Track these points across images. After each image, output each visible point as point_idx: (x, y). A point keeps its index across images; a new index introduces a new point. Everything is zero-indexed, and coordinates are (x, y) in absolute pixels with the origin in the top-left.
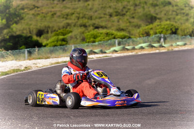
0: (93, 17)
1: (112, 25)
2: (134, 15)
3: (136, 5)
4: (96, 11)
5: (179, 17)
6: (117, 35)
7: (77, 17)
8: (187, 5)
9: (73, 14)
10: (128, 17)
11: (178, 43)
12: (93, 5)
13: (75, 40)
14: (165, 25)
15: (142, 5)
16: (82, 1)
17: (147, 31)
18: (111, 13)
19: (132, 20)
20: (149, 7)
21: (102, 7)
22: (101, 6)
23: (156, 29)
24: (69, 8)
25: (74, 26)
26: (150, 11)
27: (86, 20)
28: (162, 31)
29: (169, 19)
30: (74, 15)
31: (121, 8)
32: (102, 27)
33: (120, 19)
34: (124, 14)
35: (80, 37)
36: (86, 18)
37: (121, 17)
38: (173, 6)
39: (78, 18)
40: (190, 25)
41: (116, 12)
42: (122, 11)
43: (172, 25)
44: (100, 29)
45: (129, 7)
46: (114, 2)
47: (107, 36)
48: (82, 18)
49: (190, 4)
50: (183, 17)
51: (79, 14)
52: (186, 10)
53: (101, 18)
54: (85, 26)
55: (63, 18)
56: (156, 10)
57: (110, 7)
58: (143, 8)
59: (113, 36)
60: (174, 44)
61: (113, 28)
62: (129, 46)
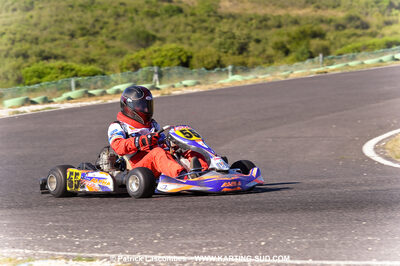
0: (41, 40)
1: (75, 52)
2: (115, 34)
3: (118, 16)
4: (45, 28)
5: (197, 35)
6: (80, 71)
7: (10, 39)
8: (212, 13)
9: (3, 34)
10: (104, 38)
11: (185, 82)
12: (40, 17)
13: (5, 81)
14: (168, 51)
15: (130, 15)
16: (19, 11)
17: (135, 61)
18: (73, 31)
19: (111, 43)
20: (142, 19)
21: (56, 21)
22: (55, 18)
23: (152, 58)
25: (6, 56)
26: (143, 26)
27: (27, 46)
28: (163, 62)
29: (180, 39)
30: (4, 37)
31: (91, 21)
32: (56, 57)
33: (89, 41)
34: (97, 33)
35: (13, 75)
36: (26, 41)
37: (91, 38)
38: (186, 16)
39: (13, 42)
40: (213, 50)
41: (83, 29)
42: (94, 26)
43: (181, 51)
44: (52, 60)
45: (106, 20)
46: (77, 11)
47: (62, 73)
48: (20, 41)
49: (219, 11)
50: (205, 35)
51: (14, 34)
52: (211, 22)
53: (54, 40)
54: (25, 56)
56: (155, 23)
57: (71, 20)
58: (132, 19)
59: (74, 72)
60: (177, 85)
61: (74, 59)
62: (95, 89)
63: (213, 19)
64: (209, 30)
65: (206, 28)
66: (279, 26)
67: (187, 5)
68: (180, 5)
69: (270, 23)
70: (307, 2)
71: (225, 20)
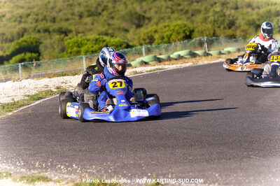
0: (58, 19)
2: (113, 15)
3: (115, 1)
4: (60, 11)
5: (175, 15)
6: (110, 42)
7: (34, 19)
9: (28, 15)
12: (55, 2)
13: (52, 50)
15: (123, 1)
18: (82, 13)
19: (111, 22)
20: (133, 3)
21: (68, 5)
22: (67, 3)
23: (163, 32)
24: (23, 7)
26: (134, 9)
27: (49, 24)
28: (171, 35)
30: (30, 17)
31: (94, 6)
33: (94, 20)
34: (100, 14)
36: (47, 21)
37: (96, 18)
38: (165, 1)
39: (37, 21)
40: (210, 26)
41: (88, 11)
42: (97, 8)
43: (185, 26)
45: (105, 4)
47: (95, 44)
48: (42, 20)
50: (181, 15)
51: (37, 15)
52: (184, 6)
53: (67, 20)
55: (15, 21)
56: (143, 6)
57: (79, 4)
58: (125, 4)
59: (105, 43)
63: (186, 3)
64: (184, 11)
65: (182, 10)
66: (237, 8)
69: (229, 6)
71: (195, 4)
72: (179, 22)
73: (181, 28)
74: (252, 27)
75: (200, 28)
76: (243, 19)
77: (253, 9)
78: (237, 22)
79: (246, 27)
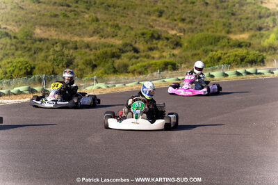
5: (19, 52)
8: (28, 37)
23: (6, 68)
28: (13, 71)
38: (11, 38)
43: (27, 63)
49: (33, 36)
50: (24, 52)
52: (28, 44)
63: (29, 41)
64: (27, 49)
65: (25, 48)
66: (76, 48)
67: (11, 31)
68: (7, 31)
69: (69, 45)
70: (94, 32)
71: (38, 42)
72: (22, 59)
73: (22, 64)
74: (89, 66)
75: (41, 65)
76: (82, 59)
77: (91, 50)
78: (76, 61)
79: (84, 67)
